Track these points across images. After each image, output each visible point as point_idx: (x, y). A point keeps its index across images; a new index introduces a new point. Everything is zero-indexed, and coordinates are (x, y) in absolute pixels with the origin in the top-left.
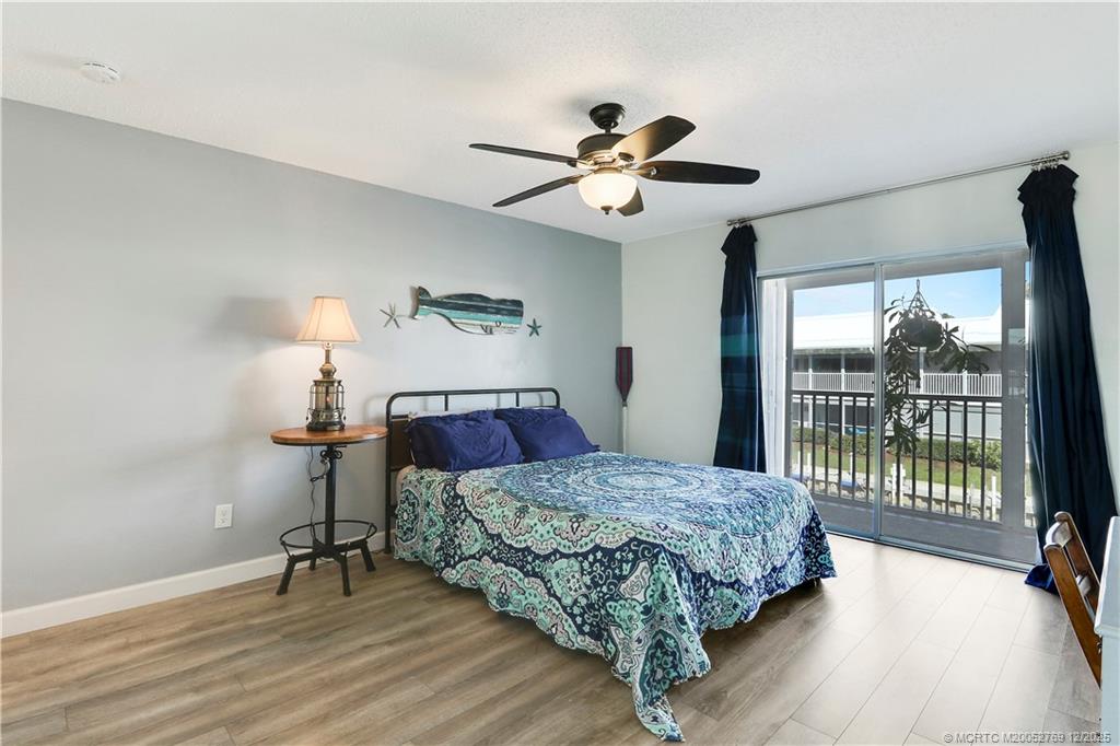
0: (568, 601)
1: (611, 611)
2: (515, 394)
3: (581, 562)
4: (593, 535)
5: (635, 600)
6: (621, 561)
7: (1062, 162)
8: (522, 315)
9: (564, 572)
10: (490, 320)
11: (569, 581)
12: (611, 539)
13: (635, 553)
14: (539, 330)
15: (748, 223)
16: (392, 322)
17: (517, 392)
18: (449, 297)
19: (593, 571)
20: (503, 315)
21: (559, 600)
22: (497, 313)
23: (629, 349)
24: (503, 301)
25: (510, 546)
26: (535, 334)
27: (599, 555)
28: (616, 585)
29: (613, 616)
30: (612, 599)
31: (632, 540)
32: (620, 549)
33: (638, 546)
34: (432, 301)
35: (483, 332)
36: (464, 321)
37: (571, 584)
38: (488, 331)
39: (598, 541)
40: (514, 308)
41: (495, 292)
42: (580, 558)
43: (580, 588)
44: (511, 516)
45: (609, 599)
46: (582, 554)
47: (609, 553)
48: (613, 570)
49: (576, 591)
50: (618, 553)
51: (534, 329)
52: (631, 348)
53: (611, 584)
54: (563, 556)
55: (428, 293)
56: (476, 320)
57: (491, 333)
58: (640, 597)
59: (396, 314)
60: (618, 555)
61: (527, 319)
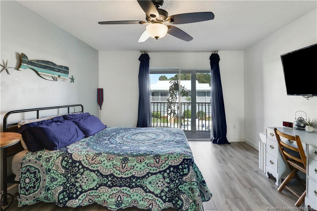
0: (158, 192)
1: (181, 189)
2: (67, 108)
3: (163, 174)
4: (167, 162)
5: (193, 181)
6: (183, 169)
7: (217, 53)
8: (68, 74)
9: (154, 181)
10: (56, 74)
11: (157, 183)
12: (176, 162)
13: (187, 164)
14: (74, 80)
15: (147, 53)
16: (5, 71)
17: (68, 107)
18: (38, 61)
19: (170, 176)
20: (61, 72)
21: (153, 193)
22: (58, 72)
23: (102, 89)
24: (61, 67)
25: (122, 178)
26: (72, 82)
27: (172, 169)
28: (181, 179)
29: (182, 191)
30: (181, 184)
31: (184, 159)
32: (181, 164)
33: (187, 161)
34: (29, 62)
35: (53, 80)
36: (44, 74)
37: (159, 184)
38: (55, 79)
39: (170, 164)
40: (65, 70)
41: (58, 62)
42: (162, 173)
43: (164, 184)
44: (119, 164)
45: (179, 185)
46: (163, 171)
47: (176, 167)
48: (179, 173)
49: (162, 186)
50: (181, 166)
51: (72, 80)
52: (103, 89)
53: (179, 179)
54: (152, 174)
55: (27, 57)
56: (49, 73)
57: (56, 80)
58: (194, 180)
59: (7, 66)
60: (180, 167)
61: (70, 76)
